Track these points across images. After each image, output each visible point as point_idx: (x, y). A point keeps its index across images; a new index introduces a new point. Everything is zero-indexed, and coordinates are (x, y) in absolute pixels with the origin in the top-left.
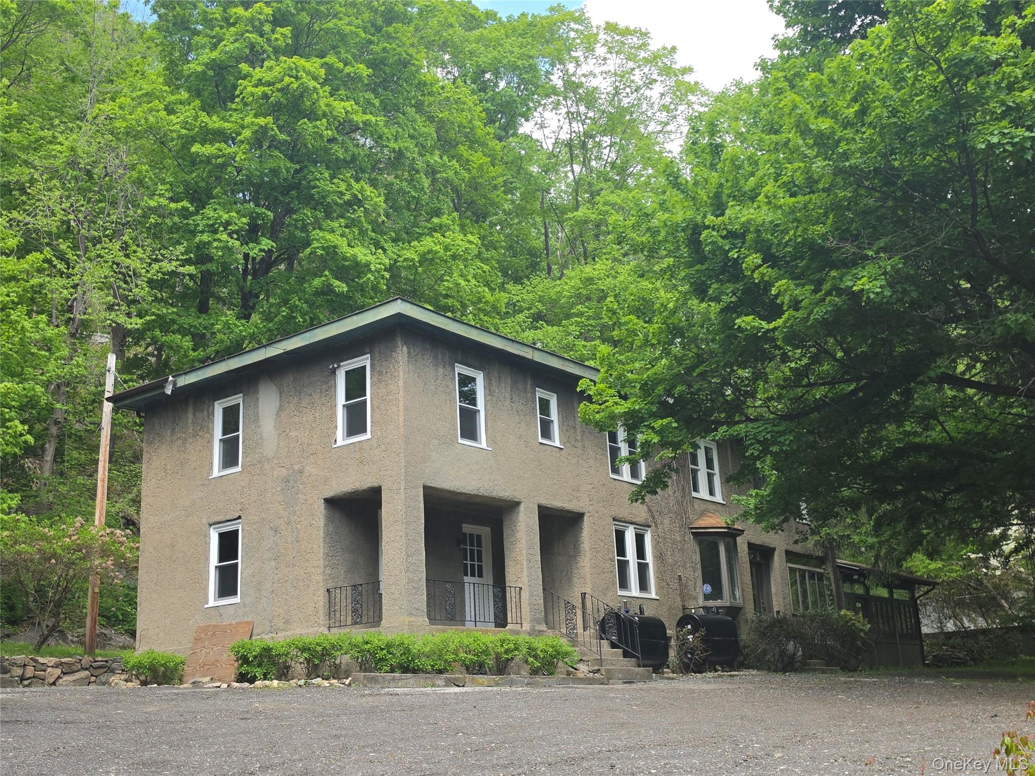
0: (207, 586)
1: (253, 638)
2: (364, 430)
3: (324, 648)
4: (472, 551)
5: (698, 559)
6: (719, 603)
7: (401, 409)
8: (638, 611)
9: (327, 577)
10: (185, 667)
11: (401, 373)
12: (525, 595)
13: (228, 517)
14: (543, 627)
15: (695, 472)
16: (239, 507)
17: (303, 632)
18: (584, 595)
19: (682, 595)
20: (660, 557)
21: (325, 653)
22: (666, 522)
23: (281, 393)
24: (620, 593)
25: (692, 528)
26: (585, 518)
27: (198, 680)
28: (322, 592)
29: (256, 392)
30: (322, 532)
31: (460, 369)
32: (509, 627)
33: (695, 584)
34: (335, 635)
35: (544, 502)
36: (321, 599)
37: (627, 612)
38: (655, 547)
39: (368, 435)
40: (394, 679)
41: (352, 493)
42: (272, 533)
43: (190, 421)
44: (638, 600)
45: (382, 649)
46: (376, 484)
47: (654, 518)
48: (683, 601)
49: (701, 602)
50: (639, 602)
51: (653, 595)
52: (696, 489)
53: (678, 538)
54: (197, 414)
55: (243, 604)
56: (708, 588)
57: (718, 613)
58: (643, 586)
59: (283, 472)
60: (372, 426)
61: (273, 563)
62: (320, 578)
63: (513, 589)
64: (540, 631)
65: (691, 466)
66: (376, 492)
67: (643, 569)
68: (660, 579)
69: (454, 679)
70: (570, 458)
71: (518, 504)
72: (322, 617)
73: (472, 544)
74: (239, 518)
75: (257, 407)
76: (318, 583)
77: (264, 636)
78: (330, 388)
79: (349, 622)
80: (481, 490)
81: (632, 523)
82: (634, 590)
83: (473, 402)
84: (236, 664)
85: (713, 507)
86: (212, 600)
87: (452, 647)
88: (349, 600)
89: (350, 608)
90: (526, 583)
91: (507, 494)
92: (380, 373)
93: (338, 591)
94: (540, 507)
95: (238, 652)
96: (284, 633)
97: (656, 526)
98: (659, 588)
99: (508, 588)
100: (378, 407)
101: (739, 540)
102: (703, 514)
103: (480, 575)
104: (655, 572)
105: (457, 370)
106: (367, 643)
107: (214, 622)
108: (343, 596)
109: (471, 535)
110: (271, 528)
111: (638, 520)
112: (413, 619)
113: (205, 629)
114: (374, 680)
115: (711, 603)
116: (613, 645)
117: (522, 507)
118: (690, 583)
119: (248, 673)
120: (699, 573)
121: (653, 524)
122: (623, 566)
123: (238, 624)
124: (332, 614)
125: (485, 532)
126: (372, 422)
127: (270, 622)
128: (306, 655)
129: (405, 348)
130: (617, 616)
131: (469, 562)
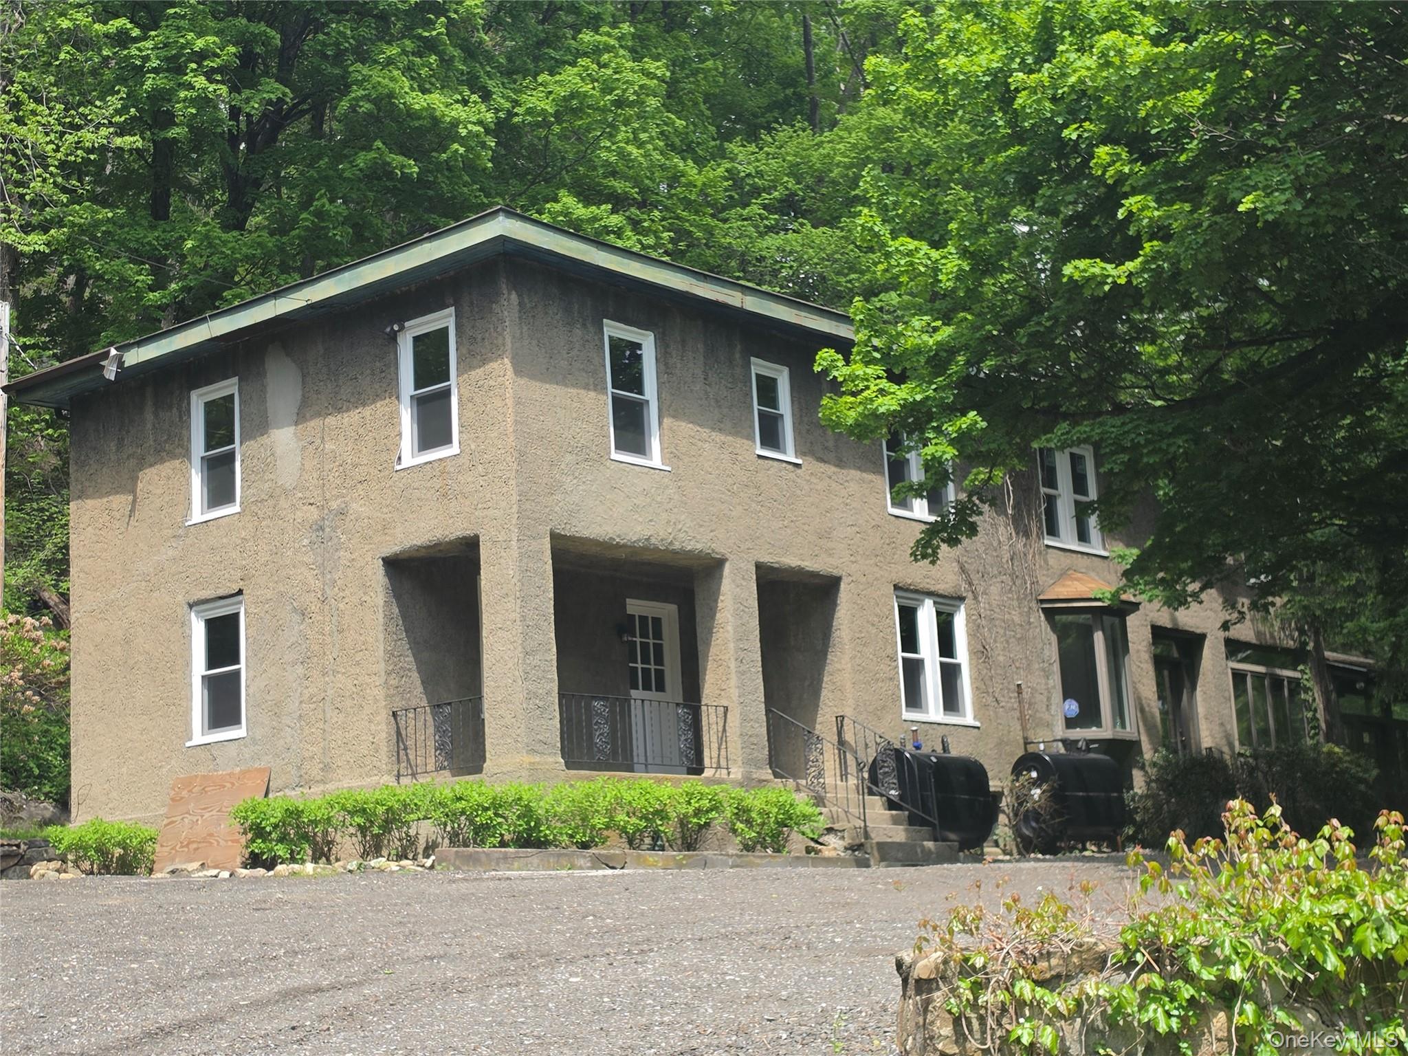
0: (189, 710)
1: (270, 796)
2: (447, 440)
3: (390, 809)
4: (645, 646)
5: (1055, 656)
6: (1093, 733)
7: (510, 402)
8: (939, 749)
9: (392, 691)
10: (157, 846)
11: (508, 340)
12: (734, 720)
13: (221, 592)
14: (767, 773)
15: (1051, 501)
16: (239, 574)
17: (354, 783)
18: (840, 720)
19: (1022, 718)
20: (981, 652)
21: (392, 820)
22: (994, 590)
23: (304, 376)
24: (908, 715)
25: (1042, 601)
26: (843, 586)
27: (179, 867)
28: (384, 716)
29: (262, 374)
30: (381, 616)
31: (613, 329)
32: (708, 773)
33: (1049, 699)
34: (407, 788)
35: (766, 559)
36: (382, 729)
37: (918, 748)
38: (973, 634)
39: (453, 449)
40: (506, 857)
41: (428, 547)
42: (297, 618)
43: (149, 426)
44: (941, 729)
45: (486, 809)
46: (469, 533)
47: (970, 584)
48: (1024, 729)
49: (1060, 731)
50: (941, 731)
51: (969, 719)
52: (1053, 531)
53: (1017, 619)
54: (161, 414)
55: (250, 740)
56: (1072, 707)
57: (1088, 750)
58: (951, 701)
59: (313, 514)
60: (460, 432)
61: (300, 670)
62: (380, 693)
63: (712, 710)
64: (761, 781)
65: (1043, 490)
66: (470, 546)
67: (950, 675)
68: (981, 689)
69: (607, 857)
70: (814, 480)
71: (719, 563)
72: (385, 759)
73: (644, 634)
74: (240, 592)
75: (263, 400)
76: (376, 701)
77: (288, 792)
78: (388, 366)
79: (431, 767)
80: (653, 541)
81: (930, 594)
82: (934, 709)
83: (637, 385)
84: (243, 840)
85: (1086, 561)
86: (199, 734)
87: (602, 804)
88: (431, 730)
89: (431, 744)
90: (735, 698)
91: (699, 546)
92: (473, 340)
93: (411, 715)
94: (759, 567)
95: (246, 818)
96: (321, 787)
97: (975, 598)
98: (980, 708)
99: (704, 708)
100: (470, 400)
101: (1132, 621)
102: (1063, 574)
103: (661, 687)
104: (974, 680)
105: (607, 332)
106: (460, 799)
107: (202, 771)
108: (420, 724)
109: (643, 619)
110: (295, 610)
111: (941, 588)
112: (537, 759)
113: (188, 783)
114: (473, 860)
115: (1078, 734)
116: (891, 805)
117: (727, 569)
118: (1038, 697)
119: (263, 853)
120: (1056, 680)
121: (970, 595)
122: (913, 670)
123: (244, 773)
124: (402, 753)
125: (667, 612)
126: (461, 426)
127: (299, 768)
128: (359, 820)
129: (514, 296)
130: (899, 754)
131: (639, 666)
